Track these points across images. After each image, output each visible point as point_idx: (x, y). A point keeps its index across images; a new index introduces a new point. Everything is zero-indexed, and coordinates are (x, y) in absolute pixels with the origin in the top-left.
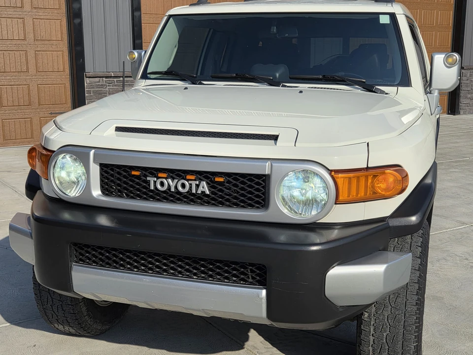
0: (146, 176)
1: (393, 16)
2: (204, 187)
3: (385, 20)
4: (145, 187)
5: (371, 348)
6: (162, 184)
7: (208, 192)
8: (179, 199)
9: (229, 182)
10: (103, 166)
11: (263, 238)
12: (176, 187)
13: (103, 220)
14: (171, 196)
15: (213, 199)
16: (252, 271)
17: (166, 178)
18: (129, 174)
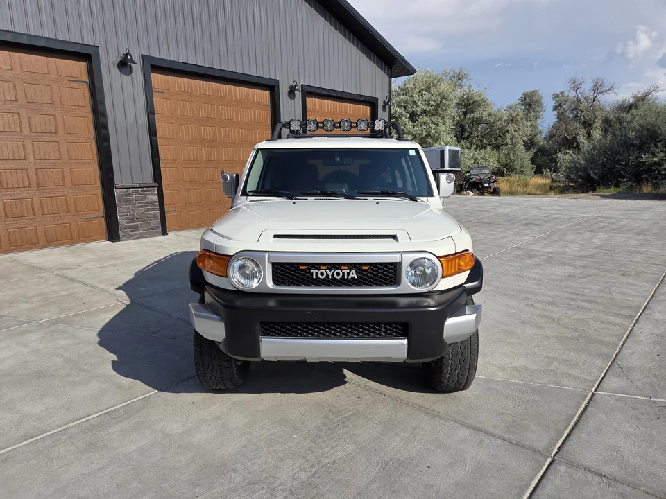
0: (309, 269)
1: (417, 150)
2: (353, 274)
3: (412, 153)
4: (308, 277)
5: (449, 368)
6: (322, 274)
7: (356, 277)
8: (334, 284)
9: (371, 269)
10: (274, 265)
11: (394, 305)
12: (333, 275)
13: (272, 303)
14: (329, 281)
15: (360, 281)
16: (385, 328)
17: (325, 270)
18: (296, 269)
